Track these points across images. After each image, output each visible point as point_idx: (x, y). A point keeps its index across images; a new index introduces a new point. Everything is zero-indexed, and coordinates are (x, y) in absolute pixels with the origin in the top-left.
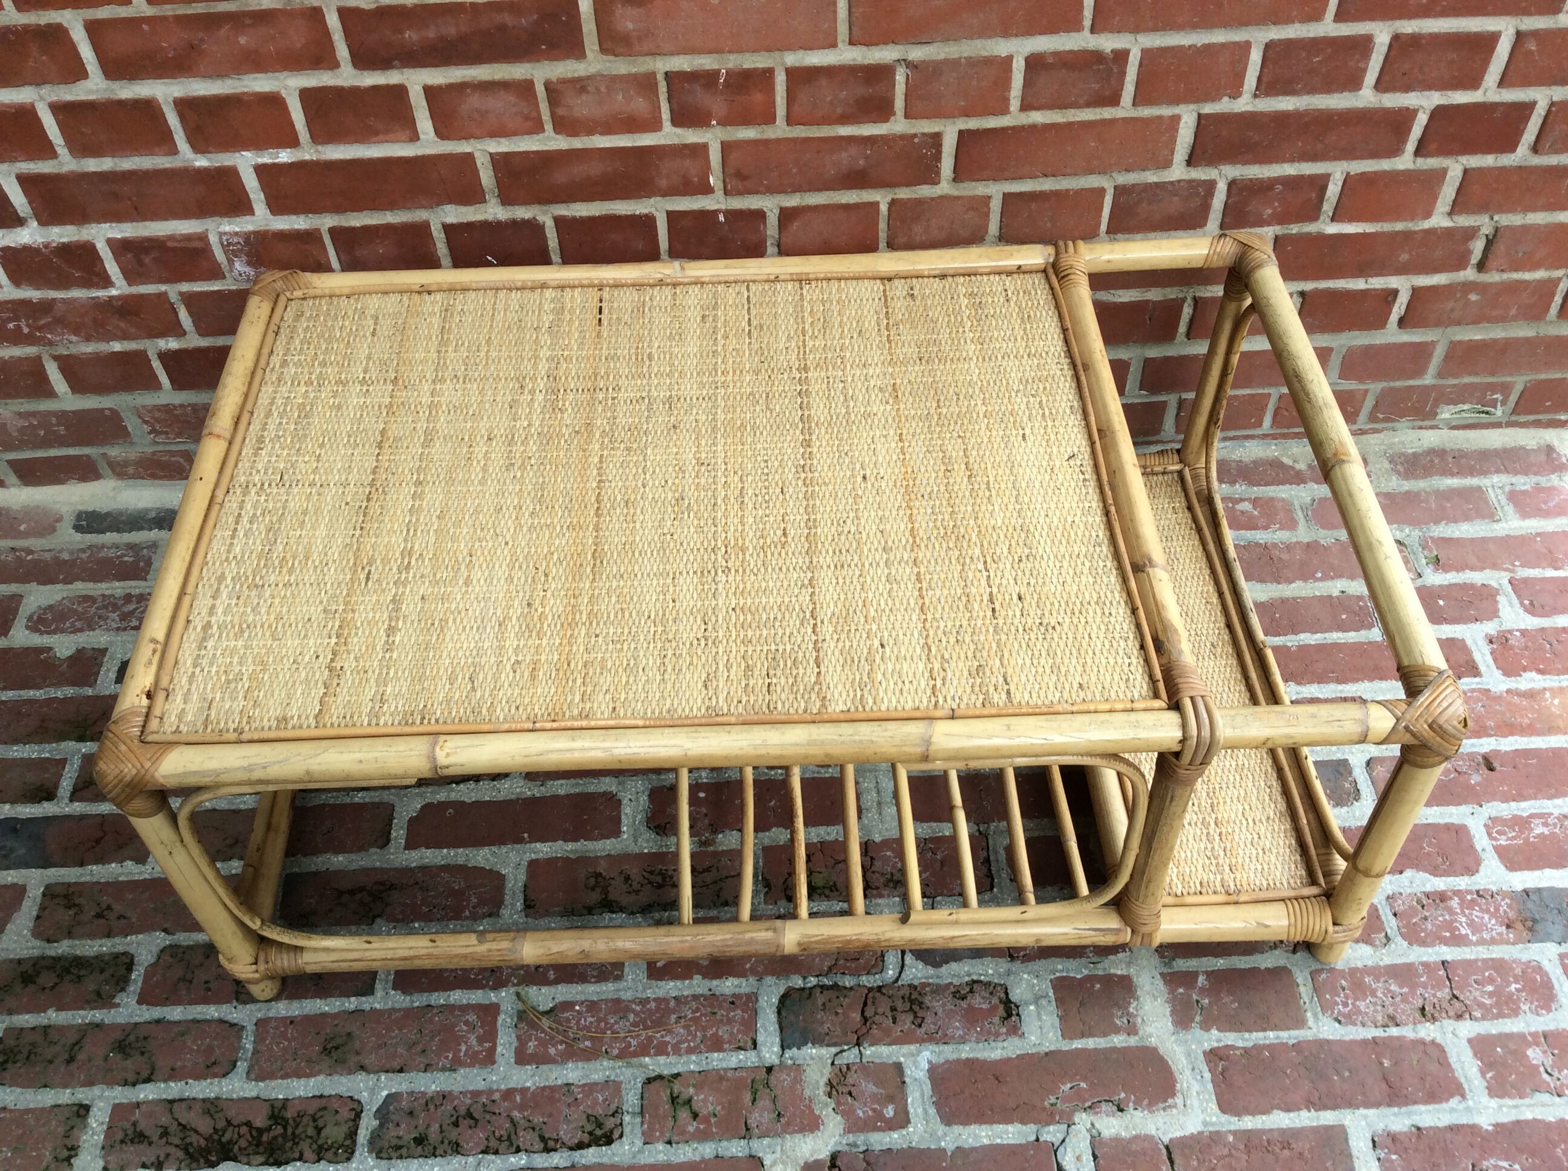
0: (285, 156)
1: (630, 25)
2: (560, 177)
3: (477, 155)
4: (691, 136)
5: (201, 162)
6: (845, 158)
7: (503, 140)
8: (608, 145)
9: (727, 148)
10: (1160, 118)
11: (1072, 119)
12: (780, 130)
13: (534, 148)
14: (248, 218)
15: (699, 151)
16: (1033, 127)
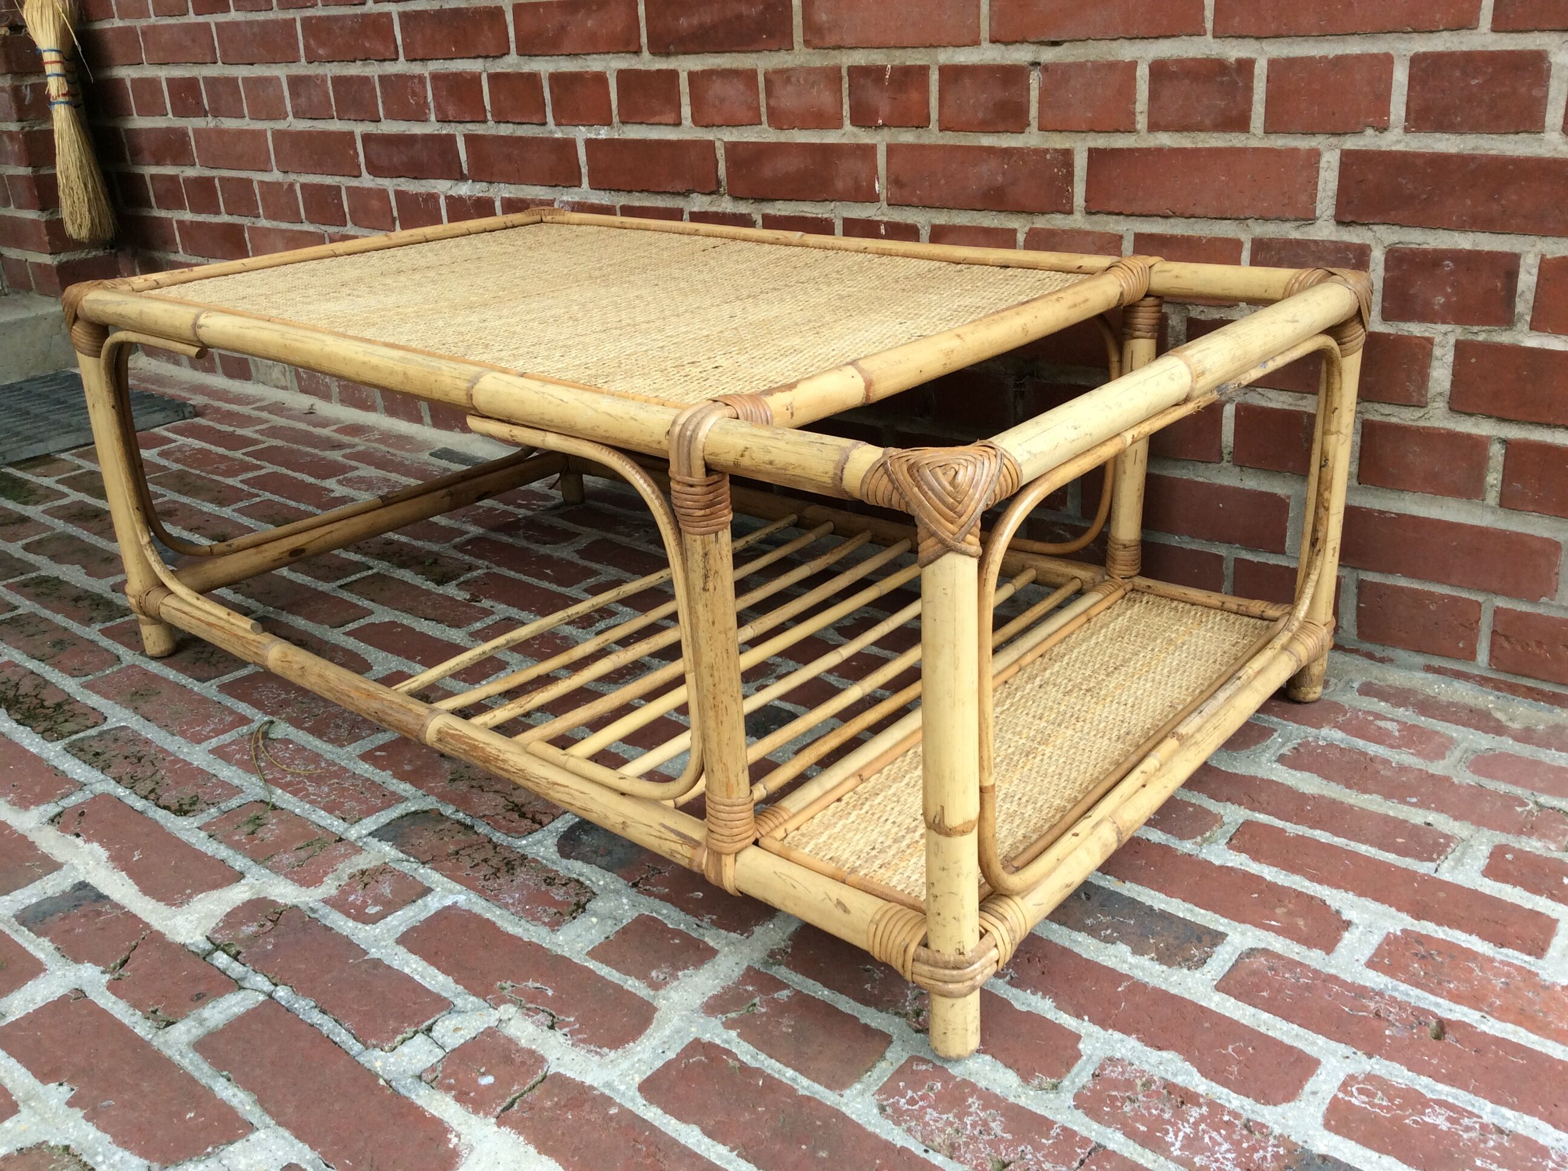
0: (603, 133)
1: (824, 17)
2: (767, 172)
3: (718, 144)
4: (865, 137)
5: (558, 135)
6: (988, 173)
7: (734, 130)
8: (803, 140)
9: (891, 149)
10: (1295, 150)
11: (1200, 145)
12: (933, 136)
13: (753, 140)
14: (576, 189)
15: (868, 151)
16: (1159, 151)
